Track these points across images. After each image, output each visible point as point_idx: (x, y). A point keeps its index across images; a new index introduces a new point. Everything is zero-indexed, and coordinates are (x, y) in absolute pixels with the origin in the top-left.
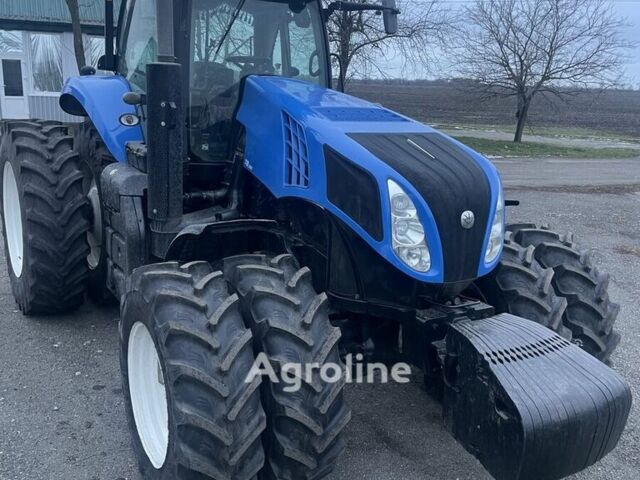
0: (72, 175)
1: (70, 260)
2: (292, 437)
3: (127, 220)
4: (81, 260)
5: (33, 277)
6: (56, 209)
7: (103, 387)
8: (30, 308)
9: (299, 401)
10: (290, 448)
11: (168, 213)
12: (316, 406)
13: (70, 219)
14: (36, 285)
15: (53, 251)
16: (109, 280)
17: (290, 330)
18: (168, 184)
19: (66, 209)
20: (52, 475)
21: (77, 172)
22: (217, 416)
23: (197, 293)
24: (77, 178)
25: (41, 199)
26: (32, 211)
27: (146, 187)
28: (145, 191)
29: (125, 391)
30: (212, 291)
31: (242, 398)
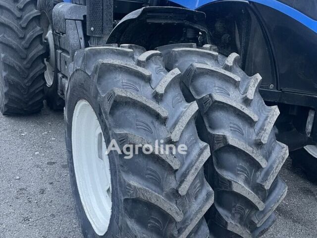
0: (32, 13)
1: (31, 74)
2: (233, 212)
3: (71, 37)
4: (40, 75)
5: (6, 86)
6: (21, 35)
7: (54, 163)
8: (6, 109)
9: (243, 176)
10: (233, 222)
11: (102, 31)
12: (258, 181)
13: (31, 44)
14: (8, 91)
15: (20, 67)
16: (59, 88)
17: (234, 104)
18: (103, 6)
19: (28, 36)
20: (8, 233)
21: (36, 11)
22: (167, 190)
23: (139, 63)
24: (35, 15)
25: (9, 27)
26: (4, 36)
27: (85, 14)
28: (85, 16)
29: (70, 165)
30: (154, 66)
31: (193, 171)
